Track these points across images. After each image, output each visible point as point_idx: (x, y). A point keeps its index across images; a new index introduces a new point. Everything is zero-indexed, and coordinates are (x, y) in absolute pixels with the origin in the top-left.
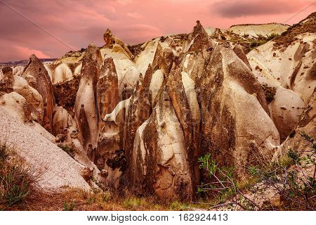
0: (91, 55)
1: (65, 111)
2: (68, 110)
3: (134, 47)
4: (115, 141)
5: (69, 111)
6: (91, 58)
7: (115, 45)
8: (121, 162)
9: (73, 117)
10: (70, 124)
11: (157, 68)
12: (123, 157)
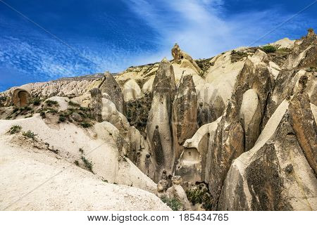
0: (164, 71)
1: (138, 132)
2: (140, 130)
3: (201, 62)
4: (195, 170)
5: (142, 132)
6: (164, 74)
7: (183, 60)
8: (204, 197)
9: (145, 138)
10: (143, 147)
11: (247, 87)
12: (205, 191)
